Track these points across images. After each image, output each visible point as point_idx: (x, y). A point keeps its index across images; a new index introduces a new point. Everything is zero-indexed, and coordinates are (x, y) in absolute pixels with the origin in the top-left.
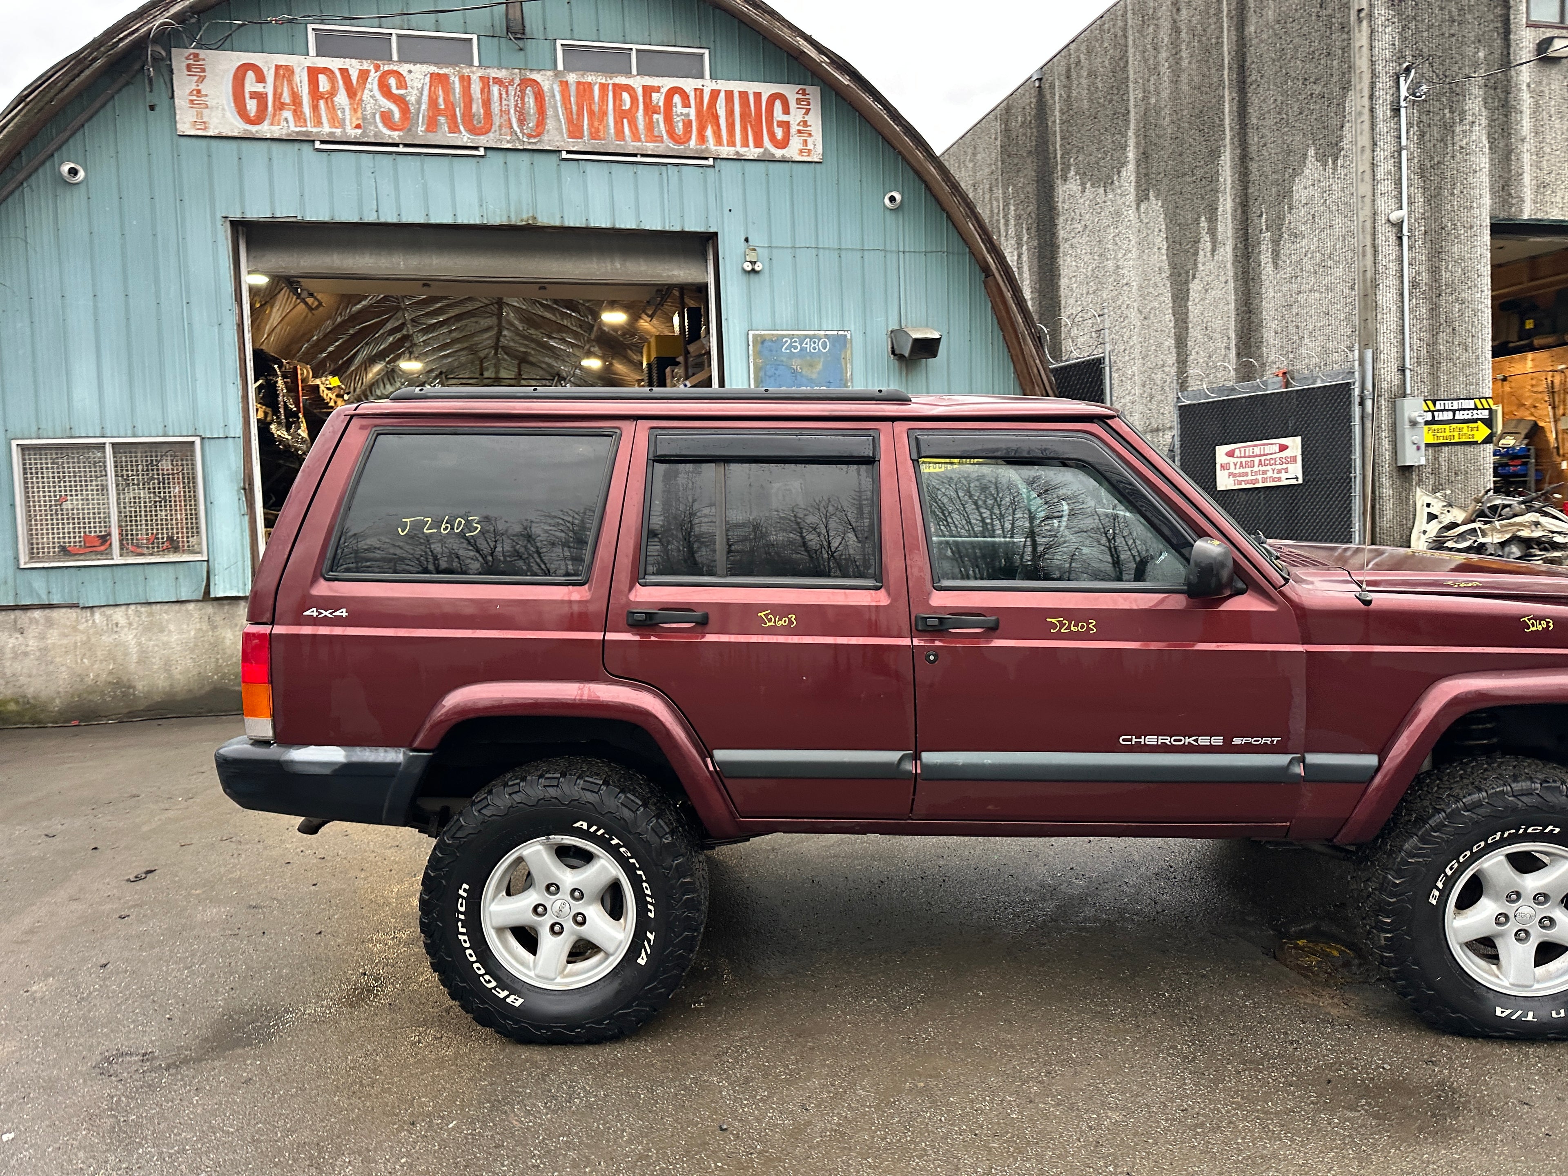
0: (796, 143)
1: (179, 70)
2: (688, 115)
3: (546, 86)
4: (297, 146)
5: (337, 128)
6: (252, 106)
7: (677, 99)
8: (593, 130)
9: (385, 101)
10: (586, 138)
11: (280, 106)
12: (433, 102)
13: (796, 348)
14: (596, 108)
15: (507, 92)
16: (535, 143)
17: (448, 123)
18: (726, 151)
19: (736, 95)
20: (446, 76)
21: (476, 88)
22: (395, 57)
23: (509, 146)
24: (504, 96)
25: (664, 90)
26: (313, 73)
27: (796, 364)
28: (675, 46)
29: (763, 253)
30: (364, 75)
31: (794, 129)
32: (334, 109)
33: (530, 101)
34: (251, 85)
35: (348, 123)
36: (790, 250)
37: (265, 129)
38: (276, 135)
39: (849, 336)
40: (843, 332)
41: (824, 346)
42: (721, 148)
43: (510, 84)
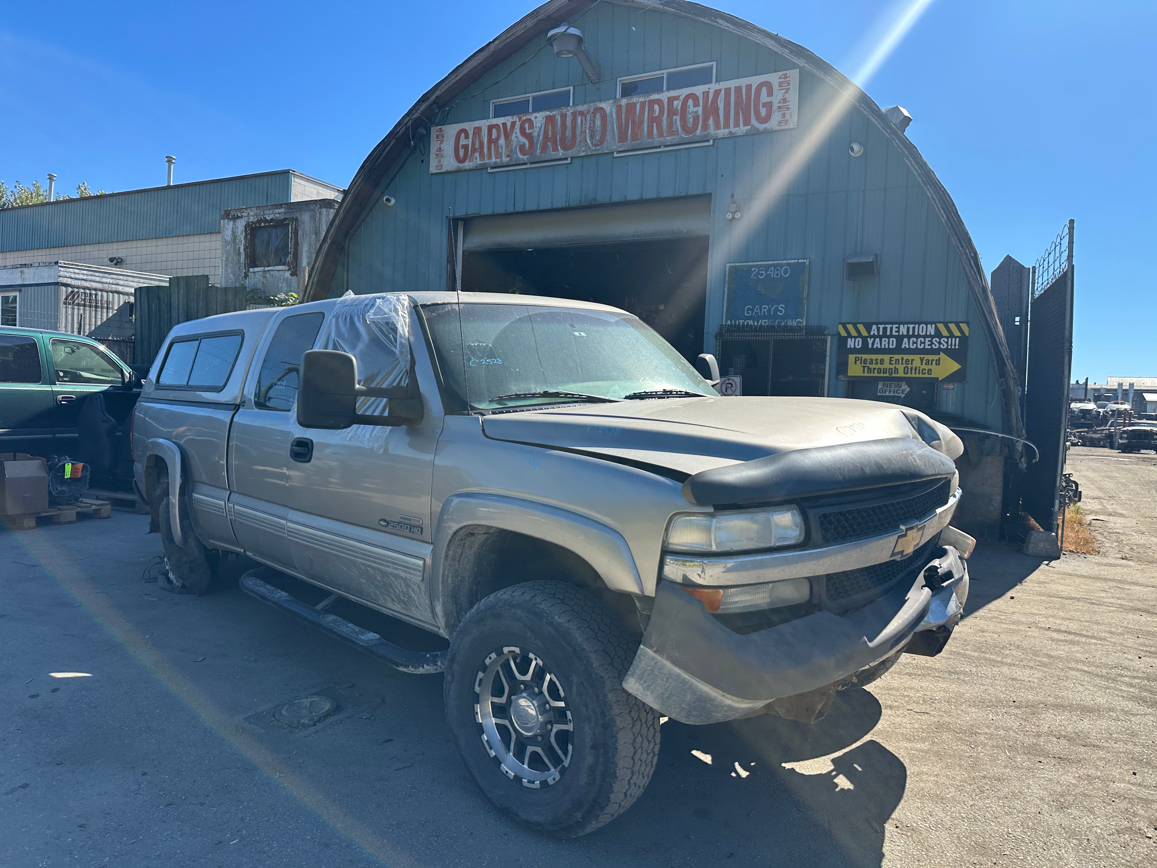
0: (776, 117)
1: (433, 139)
2: (697, 112)
3: (608, 110)
4: (480, 172)
5: (498, 158)
6: (462, 152)
7: (690, 102)
8: (634, 135)
9: (522, 138)
10: (629, 141)
11: (474, 150)
12: (546, 133)
13: (762, 275)
14: (637, 119)
15: (585, 119)
16: (598, 150)
17: (552, 146)
18: (722, 132)
19: (733, 90)
20: (554, 116)
21: (569, 120)
22: (531, 111)
23: (584, 154)
24: (584, 122)
25: (682, 98)
26: (490, 128)
27: (760, 288)
28: (693, 64)
29: (744, 204)
30: (513, 124)
31: (774, 108)
32: (498, 148)
33: (598, 122)
34: (463, 141)
35: (503, 154)
37: (468, 165)
38: (471, 167)
39: (807, 263)
40: (802, 261)
41: (786, 272)
42: (719, 131)
43: (588, 114)
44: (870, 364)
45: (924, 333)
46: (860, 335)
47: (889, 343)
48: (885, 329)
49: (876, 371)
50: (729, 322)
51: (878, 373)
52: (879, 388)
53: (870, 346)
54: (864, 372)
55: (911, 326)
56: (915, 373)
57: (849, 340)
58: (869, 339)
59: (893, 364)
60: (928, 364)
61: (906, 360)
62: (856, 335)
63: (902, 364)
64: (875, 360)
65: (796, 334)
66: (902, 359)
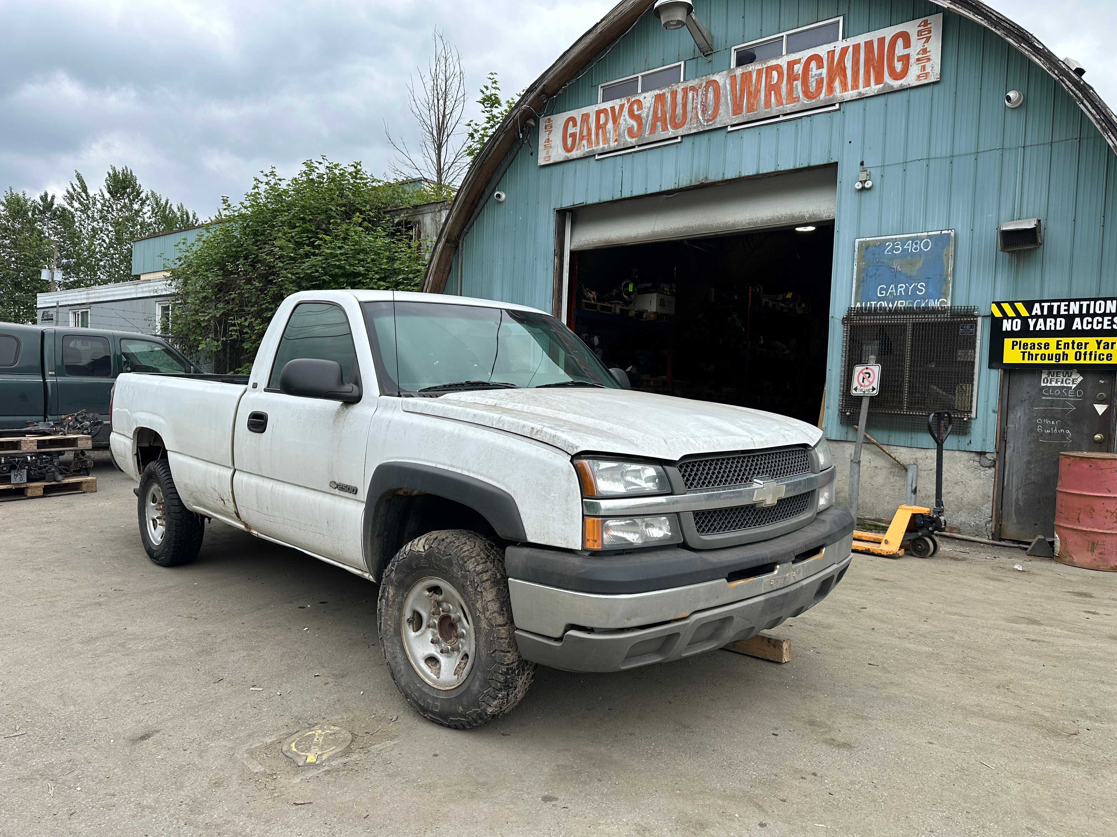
0: (914, 70)
1: (542, 130)
2: (821, 74)
3: (721, 83)
4: (588, 159)
5: (606, 144)
6: (570, 141)
7: (813, 64)
8: (749, 106)
9: (631, 120)
10: (744, 113)
11: (582, 138)
12: (655, 113)
13: (897, 250)
14: (753, 89)
15: (697, 95)
16: (711, 125)
17: (662, 126)
18: (851, 94)
19: (862, 46)
20: (664, 94)
21: (679, 97)
22: (639, 91)
23: (696, 131)
24: (695, 97)
25: (803, 61)
26: (598, 113)
27: (896, 265)
28: (817, 22)
29: (876, 173)
30: (622, 106)
31: (912, 60)
32: (606, 133)
33: (711, 95)
34: (571, 130)
35: (611, 140)
36: (901, 165)
37: (576, 153)
38: (579, 156)
39: (953, 234)
40: (946, 232)
41: (926, 245)
42: (846, 93)
43: (699, 88)
44: (1031, 348)
45: (1102, 311)
46: (1018, 315)
47: (1055, 324)
48: (1050, 308)
49: (1039, 357)
50: (858, 305)
51: (1041, 359)
52: (1043, 377)
53: (1031, 329)
54: (1023, 359)
55: (1085, 304)
56: (1090, 359)
57: (1005, 321)
58: (1030, 320)
59: (1061, 349)
60: (1108, 348)
61: (1078, 344)
62: (1014, 315)
63: (1073, 348)
64: (1038, 344)
65: (939, 316)
66: (1073, 342)
